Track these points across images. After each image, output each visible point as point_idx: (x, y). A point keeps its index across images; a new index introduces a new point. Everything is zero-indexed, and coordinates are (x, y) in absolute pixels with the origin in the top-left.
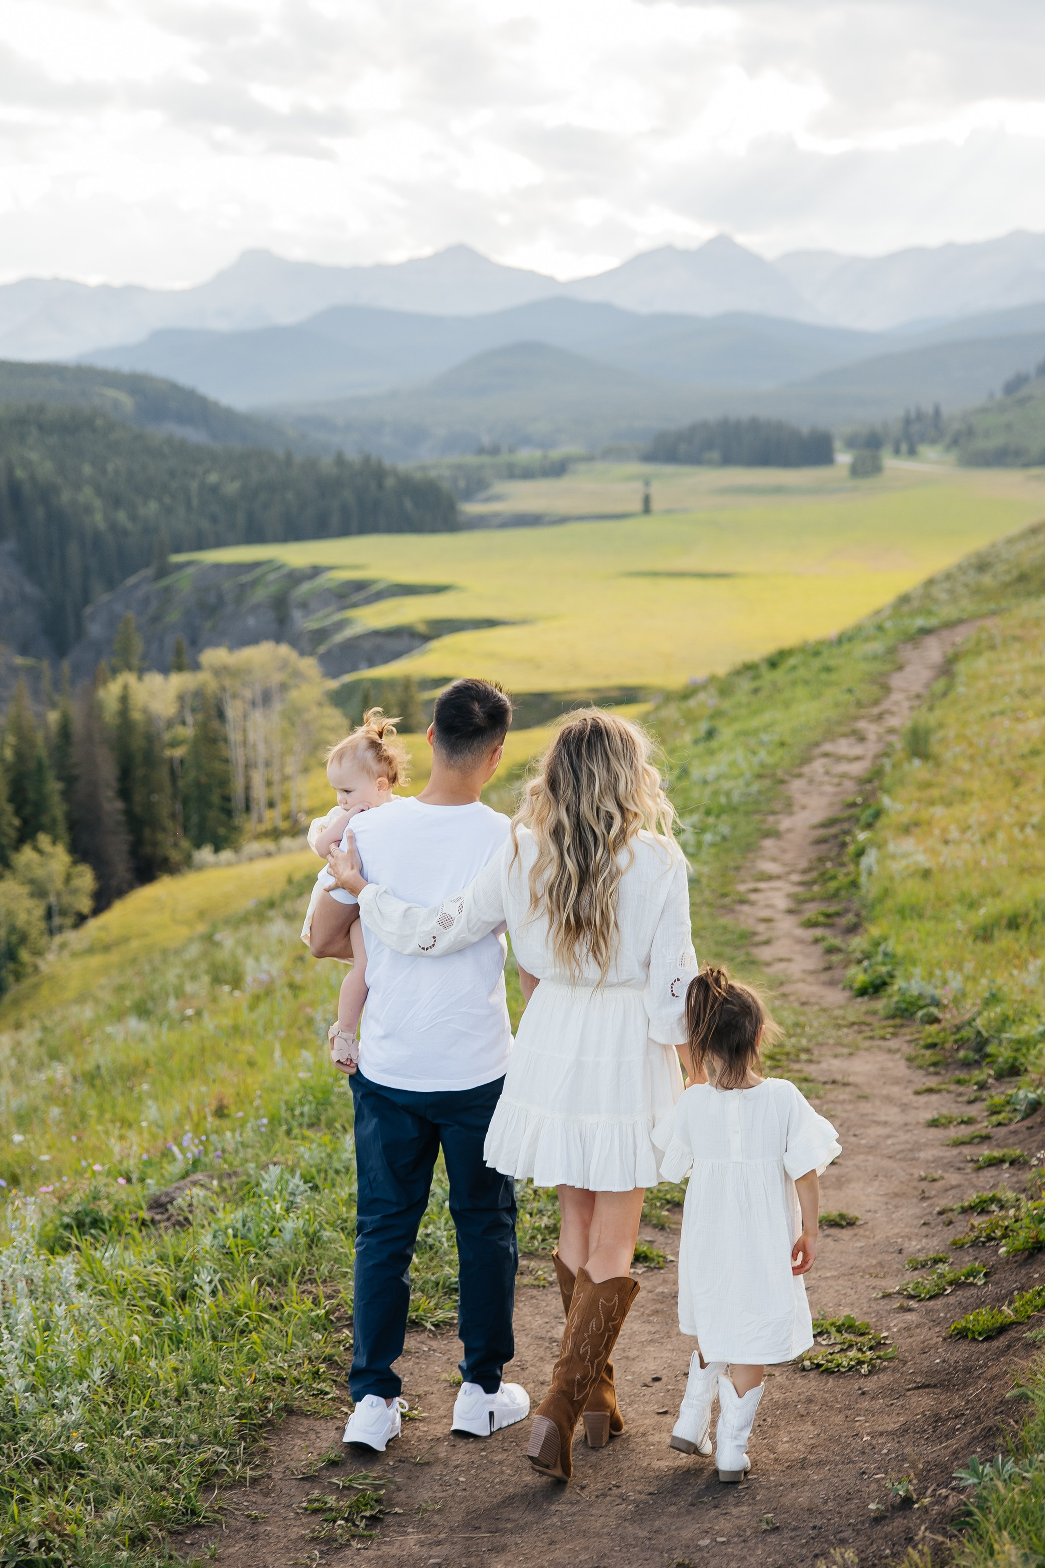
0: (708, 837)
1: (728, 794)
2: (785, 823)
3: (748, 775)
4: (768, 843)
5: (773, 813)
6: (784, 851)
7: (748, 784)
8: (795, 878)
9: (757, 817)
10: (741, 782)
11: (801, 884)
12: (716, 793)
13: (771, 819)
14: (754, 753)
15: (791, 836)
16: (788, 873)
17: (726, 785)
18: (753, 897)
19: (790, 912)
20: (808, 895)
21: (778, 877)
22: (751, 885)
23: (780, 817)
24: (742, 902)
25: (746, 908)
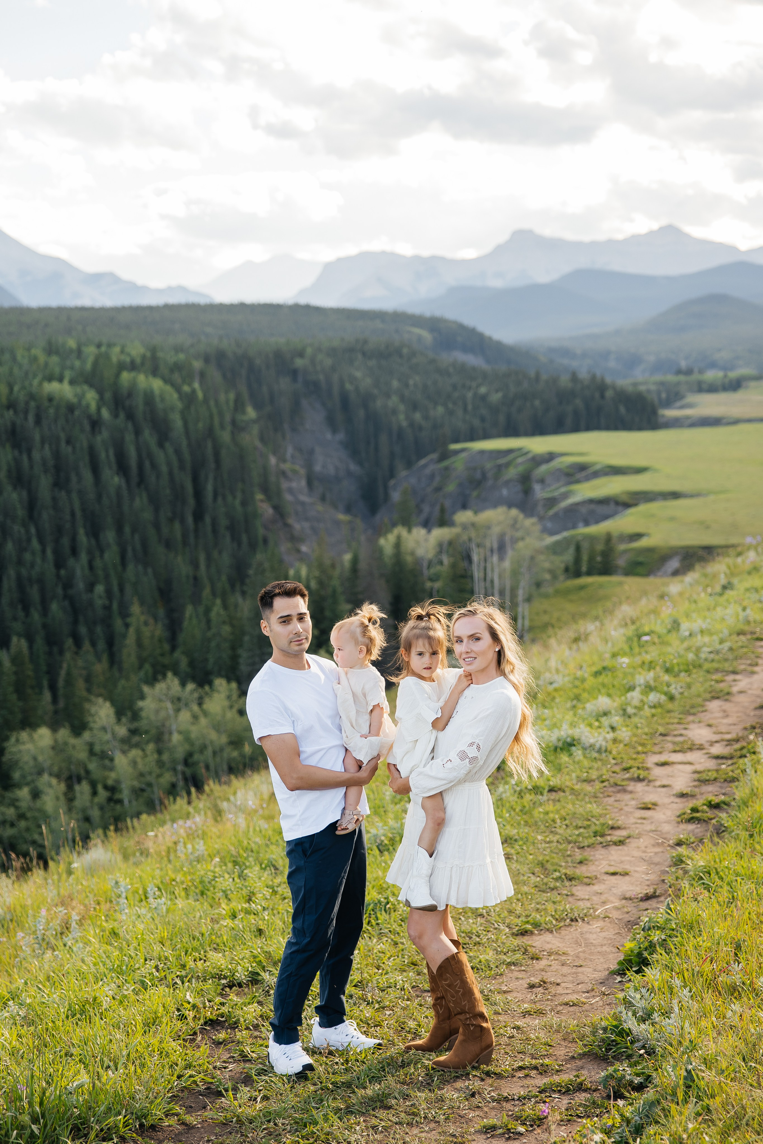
0: (653, 697)
1: (698, 650)
2: (743, 682)
3: (726, 632)
4: (714, 705)
5: (734, 672)
6: (726, 714)
7: (721, 642)
8: (717, 750)
9: (717, 676)
10: (715, 638)
11: (717, 757)
12: (688, 649)
13: (731, 677)
14: (744, 609)
15: (741, 698)
16: (712, 743)
17: (699, 640)
18: (658, 771)
19: (682, 795)
20: (713, 775)
21: (701, 748)
22: (663, 758)
23: (738, 677)
24: (639, 779)
25: (639, 787)
